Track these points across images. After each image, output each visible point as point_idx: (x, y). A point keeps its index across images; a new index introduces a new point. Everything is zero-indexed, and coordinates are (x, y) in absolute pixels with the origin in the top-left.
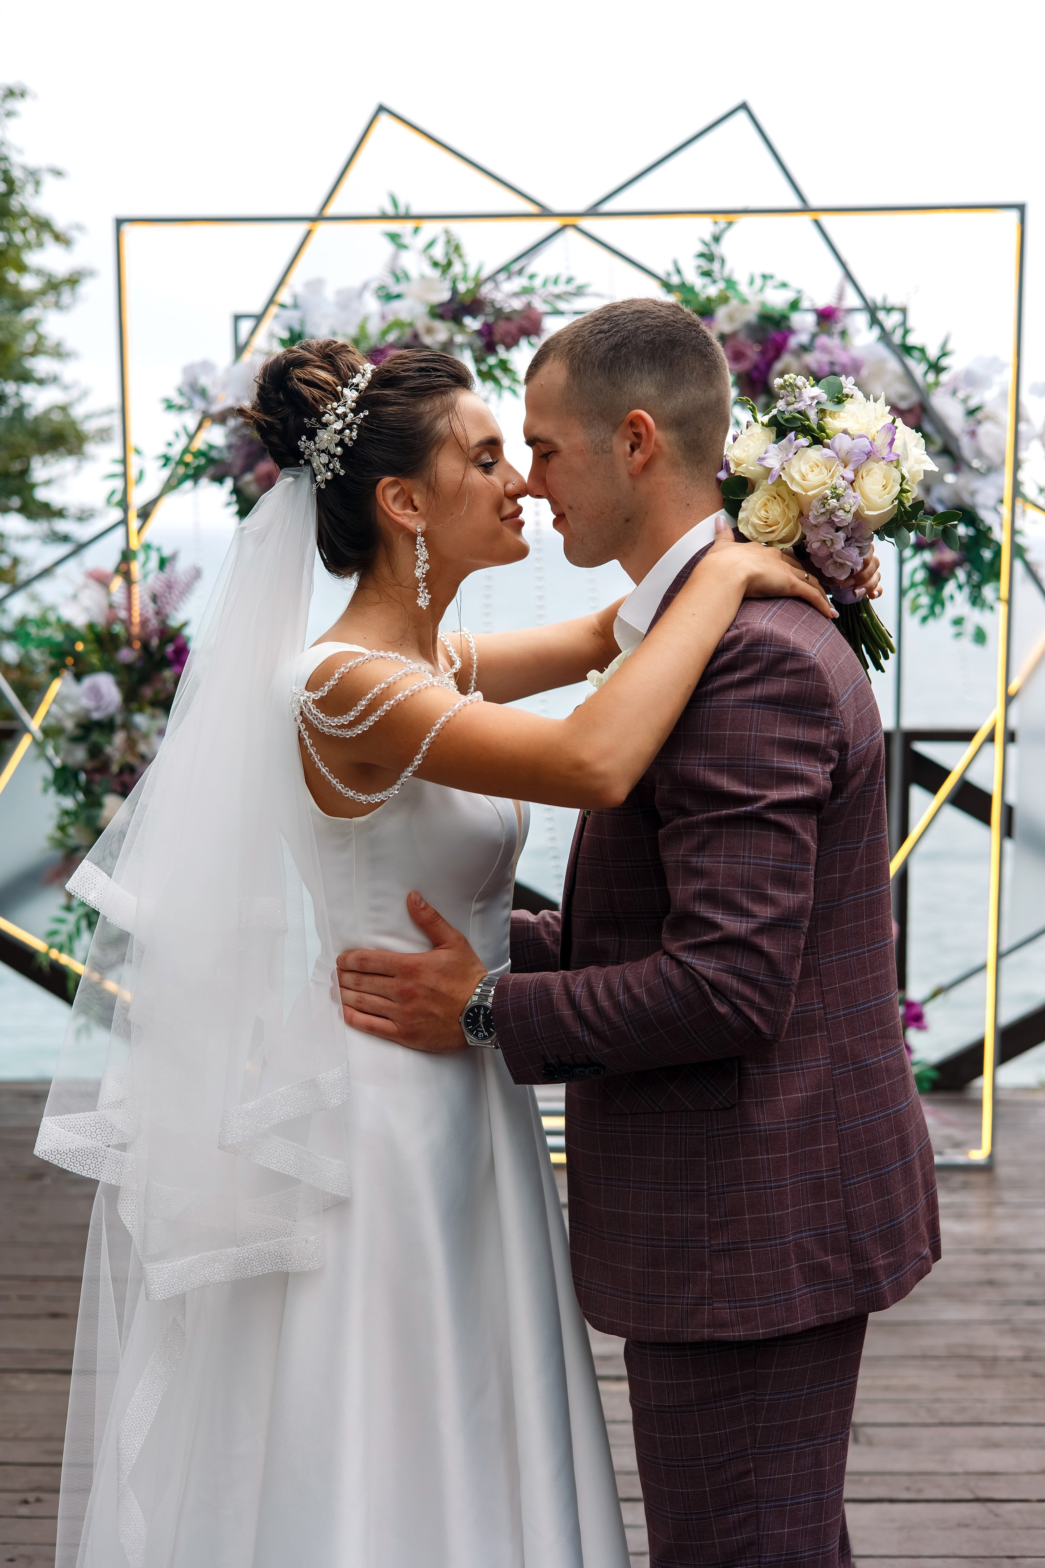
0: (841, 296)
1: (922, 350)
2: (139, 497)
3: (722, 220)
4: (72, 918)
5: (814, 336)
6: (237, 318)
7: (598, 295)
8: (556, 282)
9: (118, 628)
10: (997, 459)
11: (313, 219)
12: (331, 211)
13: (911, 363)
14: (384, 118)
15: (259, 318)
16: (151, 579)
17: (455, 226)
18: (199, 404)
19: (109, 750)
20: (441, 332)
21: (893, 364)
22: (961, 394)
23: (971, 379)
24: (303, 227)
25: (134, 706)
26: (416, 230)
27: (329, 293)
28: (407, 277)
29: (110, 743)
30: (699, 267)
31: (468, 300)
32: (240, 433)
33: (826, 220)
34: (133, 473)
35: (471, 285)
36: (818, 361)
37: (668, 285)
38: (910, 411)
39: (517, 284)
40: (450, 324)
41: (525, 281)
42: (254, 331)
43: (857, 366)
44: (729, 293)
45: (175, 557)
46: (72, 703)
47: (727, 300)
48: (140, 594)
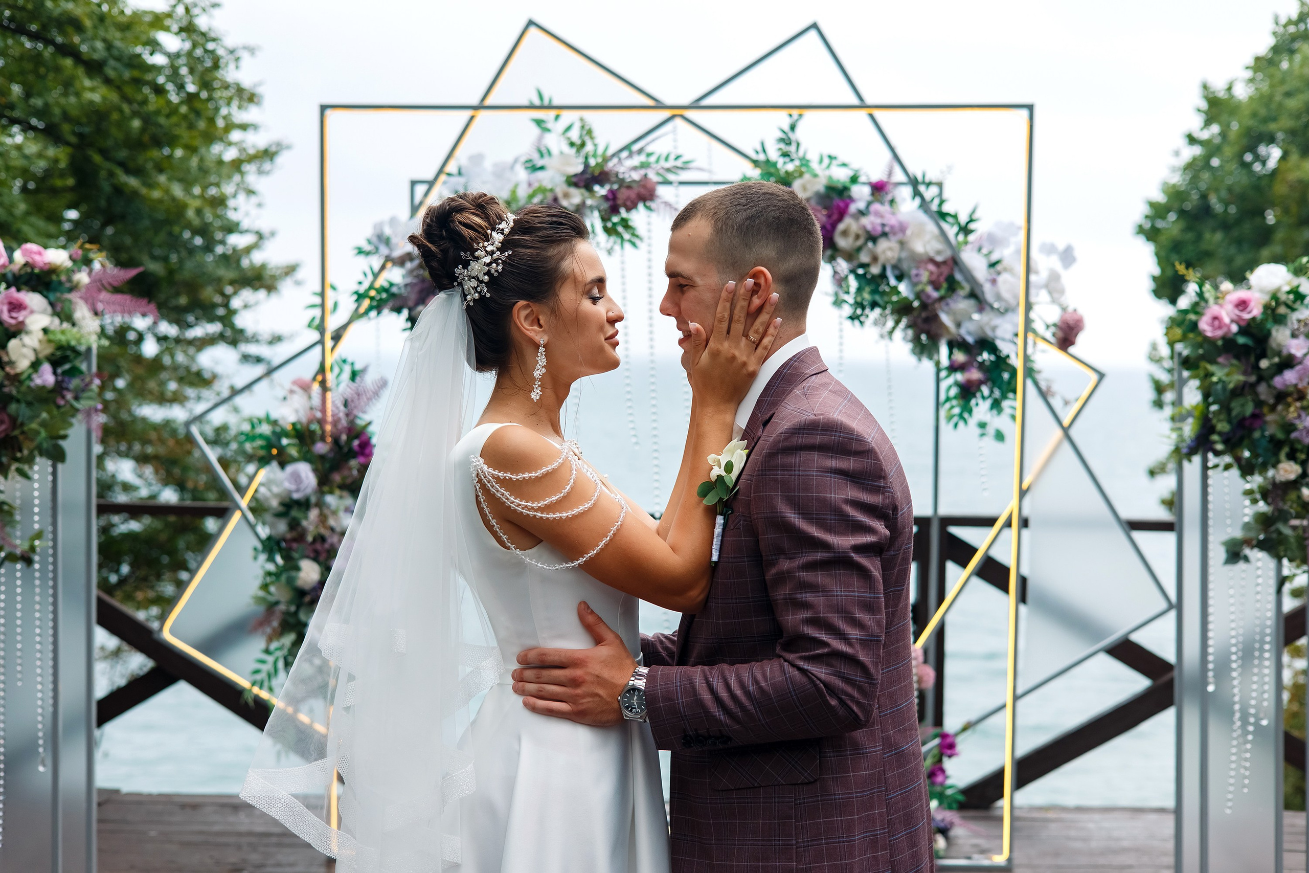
0: (890, 174)
1: (955, 217)
2: (333, 323)
3: (795, 113)
4: (270, 659)
5: (869, 204)
6: (414, 183)
7: (700, 169)
9: (315, 427)
10: (1012, 302)
11: (476, 108)
12: (489, 101)
13: (945, 226)
14: (533, 30)
15: (431, 184)
16: (343, 386)
17: (588, 115)
18: (384, 251)
19: (304, 523)
20: (576, 197)
21: (931, 227)
22: (985, 251)
23: (993, 240)
24: (467, 114)
25: (326, 488)
26: (557, 117)
27: (488, 164)
28: (549, 153)
29: (306, 518)
30: (780, 149)
31: (597, 173)
32: (415, 273)
33: (878, 114)
34: (329, 304)
35: (600, 160)
36: (872, 223)
37: (756, 163)
38: (944, 263)
39: (636, 161)
40: (583, 191)
41: (642, 158)
42: (427, 194)
43: (902, 228)
44: (803, 169)
45: (364, 370)
46: (277, 485)
47: (801, 174)
48: (334, 400)
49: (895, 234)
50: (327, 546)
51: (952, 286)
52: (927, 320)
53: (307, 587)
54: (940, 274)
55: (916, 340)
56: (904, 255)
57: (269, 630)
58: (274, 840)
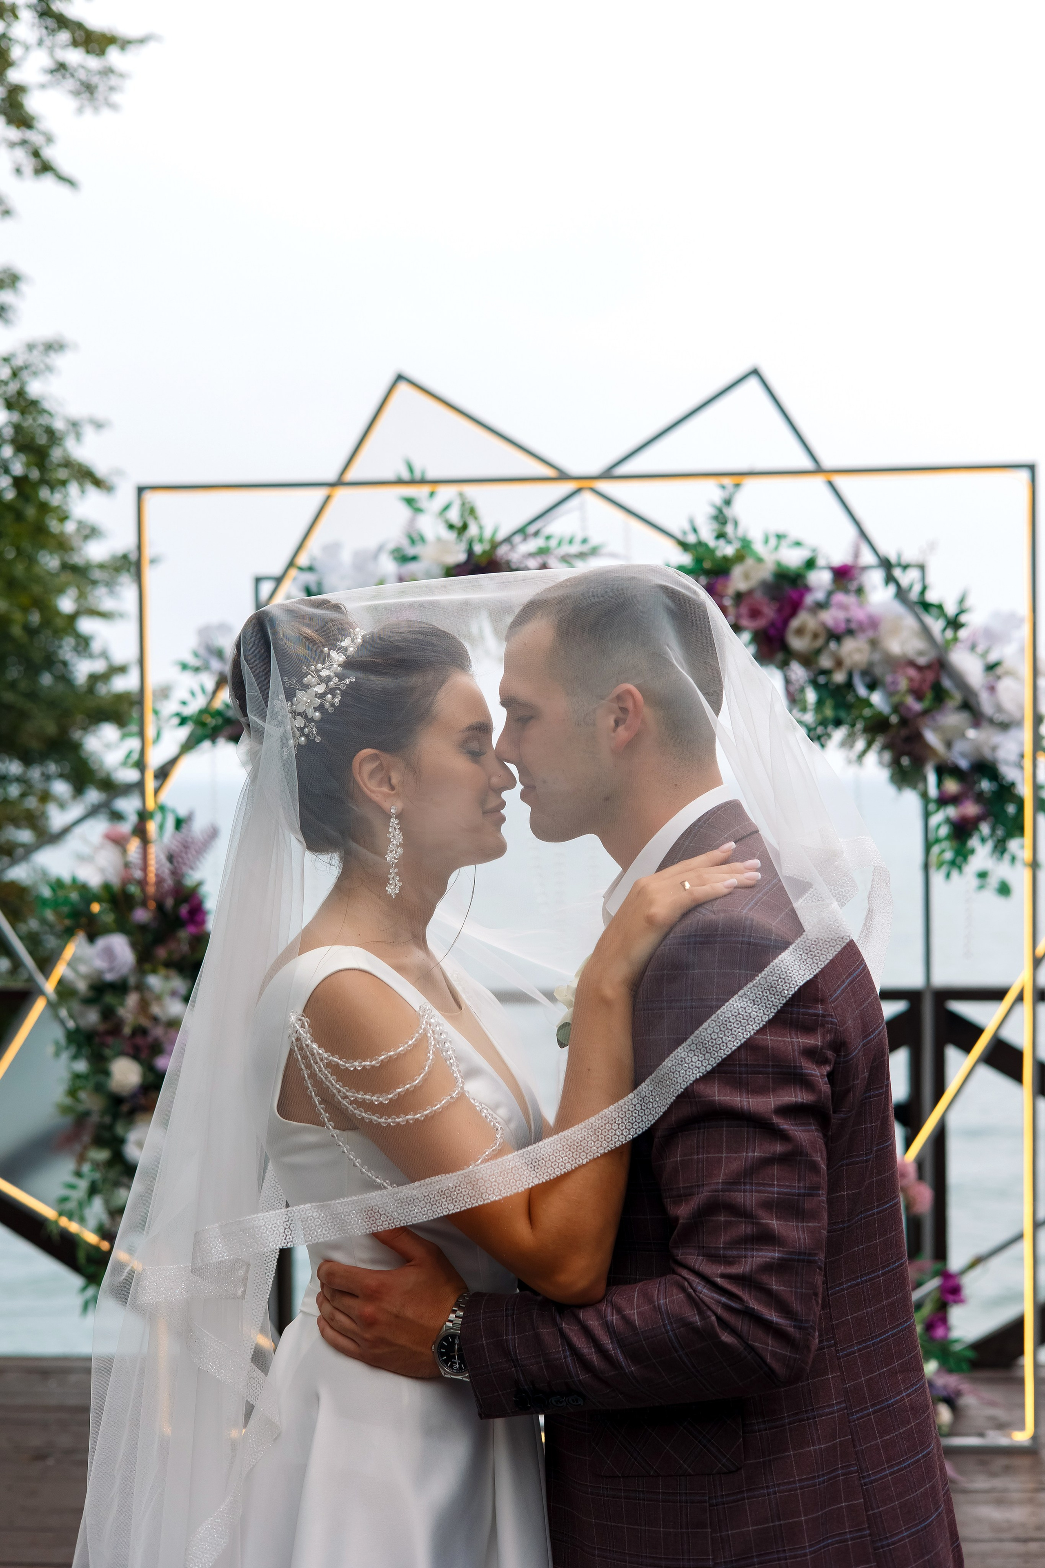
0: (857, 555)
1: (940, 607)
2: (155, 758)
3: (729, 483)
4: (81, 1184)
5: (830, 594)
6: (258, 579)
7: (613, 555)
8: (571, 542)
9: (133, 889)
10: (1017, 714)
11: (333, 485)
12: (350, 476)
13: (929, 620)
14: (403, 386)
15: (279, 580)
16: (167, 838)
17: (470, 490)
18: (215, 665)
19: (122, 1012)
21: (909, 621)
23: (991, 635)
24: (323, 492)
25: (147, 966)
26: (432, 494)
27: (346, 555)
28: (422, 539)
29: (123, 1004)
30: (714, 529)
31: (484, 559)
33: (840, 481)
35: (487, 547)
36: (835, 618)
37: (684, 546)
38: (929, 667)
39: (533, 545)
41: (541, 542)
42: (274, 593)
43: (873, 623)
44: (745, 553)
45: (191, 817)
46: (86, 965)
47: (742, 559)
48: (156, 854)
49: (864, 631)
50: (148, 1040)
51: (940, 696)
52: (909, 739)
53: (125, 1092)
54: (923, 681)
55: (895, 764)
56: (877, 657)
57: (78, 1148)
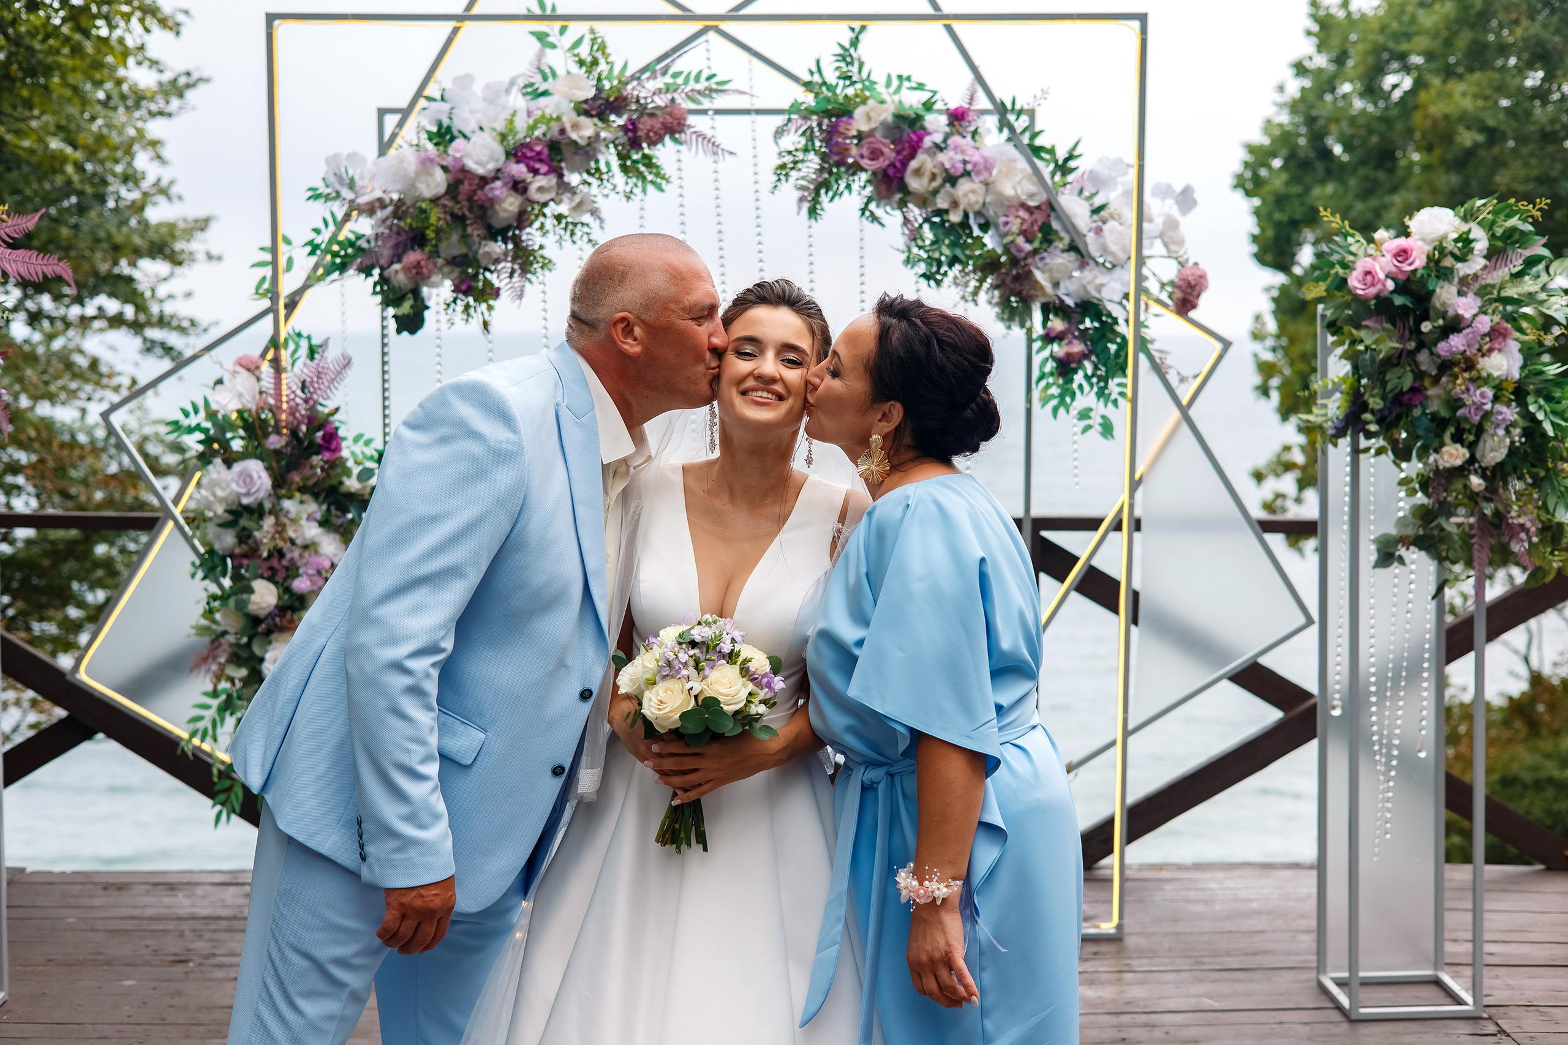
0: (972, 99)
1: (1052, 151)
2: (288, 284)
3: (857, 25)
4: (215, 703)
5: (947, 136)
6: (382, 112)
7: (739, 94)
9: (266, 415)
10: (1122, 256)
11: (460, 18)
12: (475, 10)
13: (1039, 164)
15: (405, 113)
16: (299, 364)
17: (600, 27)
18: (347, 194)
19: (257, 534)
20: (588, 128)
21: (1022, 164)
22: (1086, 194)
23: (1098, 181)
24: (450, 25)
25: (283, 491)
26: (563, 30)
27: (478, 88)
28: (554, 74)
29: (260, 527)
30: (837, 68)
31: (612, 99)
32: (389, 222)
33: (956, 26)
34: (282, 262)
35: (616, 82)
36: (951, 159)
37: (808, 85)
38: (1038, 207)
39: (660, 83)
40: (596, 120)
41: (668, 79)
42: (400, 125)
43: (988, 167)
44: (867, 93)
45: (325, 345)
46: (223, 489)
47: (864, 101)
48: (290, 383)
49: (978, 173)
50: (285, 562)
51: (1048, 236)
52: (1017, 278)
53: (262, 613)
54: (1034, 222)
55: (1004, 303)
56: (990, 199)
57: (214, 667)
58: (223, 924)
